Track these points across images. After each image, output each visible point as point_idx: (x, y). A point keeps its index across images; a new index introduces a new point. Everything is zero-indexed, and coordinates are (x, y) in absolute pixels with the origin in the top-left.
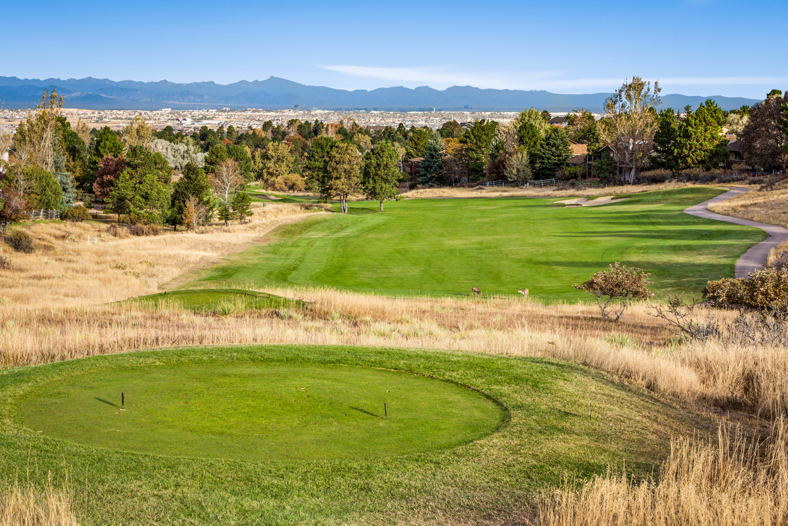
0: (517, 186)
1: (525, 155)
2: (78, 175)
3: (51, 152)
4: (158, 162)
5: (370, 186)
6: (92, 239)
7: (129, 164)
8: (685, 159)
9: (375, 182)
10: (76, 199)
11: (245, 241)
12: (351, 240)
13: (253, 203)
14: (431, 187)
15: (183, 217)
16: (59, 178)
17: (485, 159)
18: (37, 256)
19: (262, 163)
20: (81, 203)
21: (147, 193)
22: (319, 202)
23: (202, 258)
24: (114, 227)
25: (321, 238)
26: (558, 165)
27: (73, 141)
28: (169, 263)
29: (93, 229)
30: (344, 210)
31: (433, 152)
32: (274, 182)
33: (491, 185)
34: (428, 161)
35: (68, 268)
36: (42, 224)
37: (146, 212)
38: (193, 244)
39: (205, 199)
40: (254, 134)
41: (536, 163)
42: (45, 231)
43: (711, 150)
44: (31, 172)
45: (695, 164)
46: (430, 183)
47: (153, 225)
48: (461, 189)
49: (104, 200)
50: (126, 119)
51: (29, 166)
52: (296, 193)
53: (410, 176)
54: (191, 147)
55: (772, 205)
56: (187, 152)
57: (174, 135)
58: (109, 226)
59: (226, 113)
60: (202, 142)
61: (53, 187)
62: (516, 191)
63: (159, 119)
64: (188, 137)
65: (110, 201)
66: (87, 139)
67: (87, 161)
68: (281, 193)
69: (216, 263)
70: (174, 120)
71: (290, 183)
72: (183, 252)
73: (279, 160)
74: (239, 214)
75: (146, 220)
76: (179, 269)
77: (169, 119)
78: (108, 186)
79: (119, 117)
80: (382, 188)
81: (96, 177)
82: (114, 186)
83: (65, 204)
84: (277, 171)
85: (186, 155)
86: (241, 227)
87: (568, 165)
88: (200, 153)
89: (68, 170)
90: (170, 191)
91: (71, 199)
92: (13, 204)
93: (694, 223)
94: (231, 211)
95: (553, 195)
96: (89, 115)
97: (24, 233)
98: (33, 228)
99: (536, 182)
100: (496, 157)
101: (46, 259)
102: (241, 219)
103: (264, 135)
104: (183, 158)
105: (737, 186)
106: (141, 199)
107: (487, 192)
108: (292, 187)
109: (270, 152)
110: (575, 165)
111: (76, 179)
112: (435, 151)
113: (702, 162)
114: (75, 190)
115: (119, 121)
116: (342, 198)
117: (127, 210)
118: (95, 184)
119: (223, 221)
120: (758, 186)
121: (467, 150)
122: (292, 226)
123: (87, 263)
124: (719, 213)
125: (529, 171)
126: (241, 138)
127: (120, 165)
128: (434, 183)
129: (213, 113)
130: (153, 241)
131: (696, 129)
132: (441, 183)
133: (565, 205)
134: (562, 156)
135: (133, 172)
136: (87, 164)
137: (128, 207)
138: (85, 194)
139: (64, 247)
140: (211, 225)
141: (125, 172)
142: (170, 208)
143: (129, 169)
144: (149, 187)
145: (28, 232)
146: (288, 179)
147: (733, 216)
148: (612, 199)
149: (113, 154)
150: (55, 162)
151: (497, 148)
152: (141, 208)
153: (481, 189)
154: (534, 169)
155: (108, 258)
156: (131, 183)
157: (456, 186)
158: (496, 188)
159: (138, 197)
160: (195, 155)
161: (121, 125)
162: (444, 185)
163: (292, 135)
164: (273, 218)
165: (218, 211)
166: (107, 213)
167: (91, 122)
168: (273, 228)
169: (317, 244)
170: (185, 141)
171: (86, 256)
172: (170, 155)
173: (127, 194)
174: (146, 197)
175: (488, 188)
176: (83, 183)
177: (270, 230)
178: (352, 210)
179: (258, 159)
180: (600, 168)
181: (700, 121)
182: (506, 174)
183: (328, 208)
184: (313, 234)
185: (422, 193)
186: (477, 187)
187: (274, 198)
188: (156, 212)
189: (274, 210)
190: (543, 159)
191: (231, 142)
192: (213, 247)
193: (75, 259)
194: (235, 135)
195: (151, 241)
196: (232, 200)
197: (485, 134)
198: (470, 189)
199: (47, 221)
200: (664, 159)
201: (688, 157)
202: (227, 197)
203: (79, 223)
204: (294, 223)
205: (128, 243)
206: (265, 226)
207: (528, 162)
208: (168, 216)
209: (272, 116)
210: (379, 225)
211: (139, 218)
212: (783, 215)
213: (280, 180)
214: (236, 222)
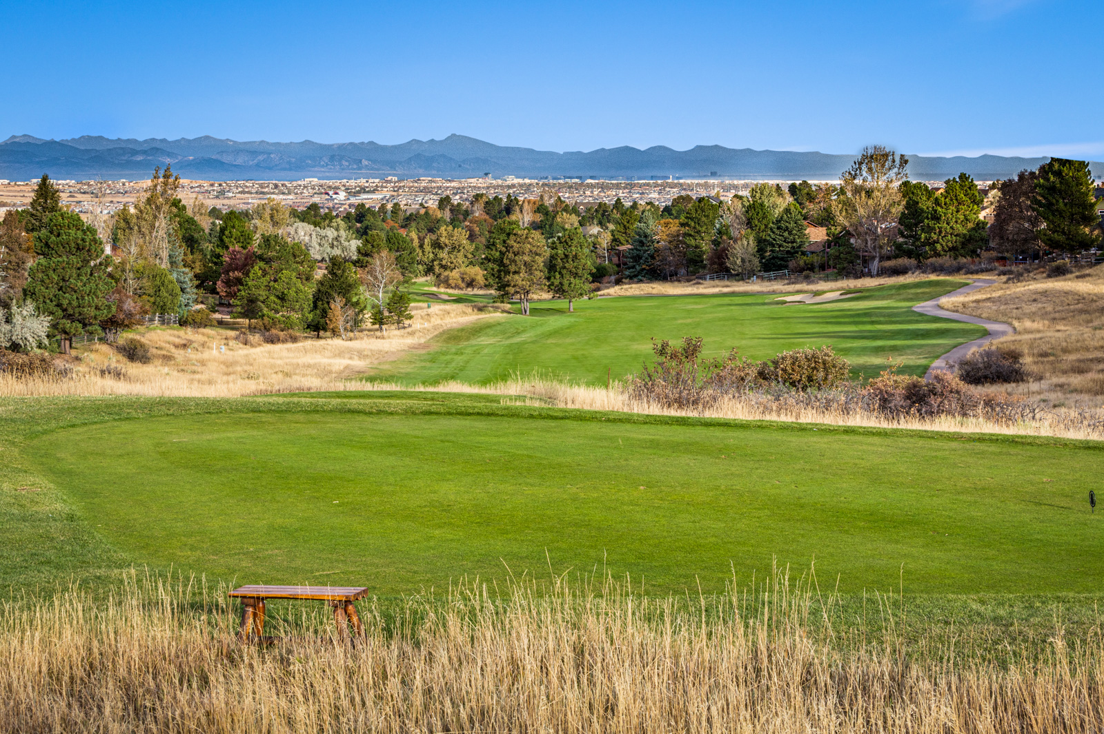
0: (743, 279)
1: (751, 242)
2: (198, 271)
3: (165, 245)
4: (297, 253)
5: (557, 282)
6: (218, 348)
7: (261, 258)
8: (934, 245)
9: (562, 276)
10: (196, 301)
11: (400, 349)
12: (526, 346)
13: (412, 304)
14: (640, 281)
15: (328, 322)
16: (175, 275)
17: (706, 246)
18: (156, 367)
19: (433, 253)
20: (203, 306)
21: (283, 293)
22: (494, 302)
23: (347, 367)
24: (245, 334)
25: (492, 344)
26: (792, 254)
27: (190, 229)
28: (308, 372)
29: (218, 337)
30: (525, 312)
31: (643, 239)
32: (447, 277)
33: (712, 279)
34: (637, 249)
35: (192, 380)
36: (158, 331)
37: (283, 316)
38: (337, 352)
39: (354, 300)
40: (427, 213)
41: (766, 251)
42: (162, 339)
43: (964, 235)
44: (142, 269)
45: (945, 251)
46: (640, 277)
47: (291, 331)
48: (676, 283)
49: (231, 302)
50: (256, 193)
51: (139, 261)
52: (476, 291)
53: (616, 269)
54: (343, 233)
55: (1006, 300)
56: (337, 239)
57: (321, 216)
58: (238, 333)
59: (392, 184)
60: (358, 225)
61: (170, 287)
62: (740, 286)
63: (301, 193)
64: (339, 219)
65: (239, 303)
66: (205, 223)
67: (208, 253)
68: (456, 292)
69: (363, 372)
70: (322, 193)
71: (468, 279)
72: (325, 361)
73: (455, 248)
74: (396, 318)
75: (283, 326)
76: (319, 379)
77: (315, 193)
78: (236, 285)
79: (247, 190)
80: (570, 284)
81: (220, 274)
82: (242, 285)
83: (183, 307)
84: (451, 263)
85: (335, 243)
86: (397, 332)
87: (804, 253)
88: (354, 241)
89: (185, 266)
90: (309, 290)
91: (190, 302)
92: (126, 307)
93: (917, 322)
94: (386, 314)
95: (779, 291)
96: (206, 188)
97: (139, 341)
98: (147, 335)
99: (766, 275)
100: (719, 243)
101: (166, 370)
102: (398, 323)
103: (439, 215)
104: (332, 247)
105: (984, 277)
106: (276, 300)
107: (705, 288)
108: (471, 284)
109: (442, 239)
110: (812, 253)
111: (195, 276)
112: (646, 236)
113: (953, 249)
114: (195, 291)
115: (247, 195)
116: (523, 297)
117: (260, 314)
118: (219, 283)
119: (377, 326)
120: (1004, 278)
121: (685, 235)
122: (458, 331)
123: (214, 374)
124: (947, 310)
125: (756, 261)
126: (409, 220)
127: (251, 259)
128: (644, 276)
129: (375, 185)
130: (291, 349)
131: (947, 209)
132: (653, 276)
133: (785, 302)
134: (796, 242)
135: (267, 267)
136: (209, 257)
137: (261, 311)
138: (206, 295)
139: (186, 356)
140: (361, 331)
141: (256, 268)
142: (311, 311)
143: (262, 264)
144: (286, 286)
145: (143, 340)
146: (466, 274)
147: (962, 313)
148: (841, 294)
149: (241, 245)
150: (170, 256)
151: (720, 232)
152: (277, 312)
153: (699, 283)
154: (764, 258)
155: (239, 369)
156: (264, 280)
157: (671, 281)
158: (717, 282)
159: (273, 298)
160: (347, 243)
161: (250, 201)
162: (656, 279)
163: (477, 215)
164: (439, 322)
165: (370, 315)
166: (234, 318)
167: (209, 198)
168: (435, 334)
169: (486, 351)
170: (334, 224)
171: (212, 366)
172: (315, 243)
173: (259, 295)
174: (282, 298)
175: (708, 282)
176: (205, 281)
177: (432, 336)
178: (535, 311)
179: (428, 248)
180: (838, 257)
181: (952, 200)
182: (729, 266)
183: (506, 309)
184: (483, 340)
185: (626, 290)
186: (694, 282)
187: (446, 297)
188: (295, 316)
189: (440, 312)
190: (774, 246)
191: (396, 225)
192: (361, 355)
193: (199, 370)
194: (401, 216)
195: (288, 349)
196: (388, 301)
197: (705, 216)
198: (687, 284)
199: (164, 327)
200: (912, 245)
201: (937, 243)
202: (382, 297)
203: (202, 330)
204: (461, 327)
205: (262, 352)
206: (426, 332)
207: (756, 249)
208: (310, 320)
209: (454, 188)
210: (562, 329)
211: (274, 323)
212: (1015, 311)
213: (454, 275)
214: (393, 327)
